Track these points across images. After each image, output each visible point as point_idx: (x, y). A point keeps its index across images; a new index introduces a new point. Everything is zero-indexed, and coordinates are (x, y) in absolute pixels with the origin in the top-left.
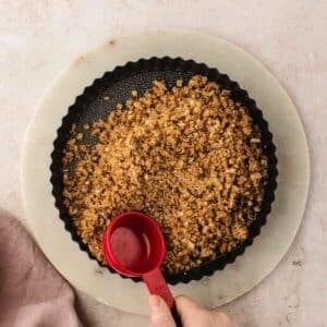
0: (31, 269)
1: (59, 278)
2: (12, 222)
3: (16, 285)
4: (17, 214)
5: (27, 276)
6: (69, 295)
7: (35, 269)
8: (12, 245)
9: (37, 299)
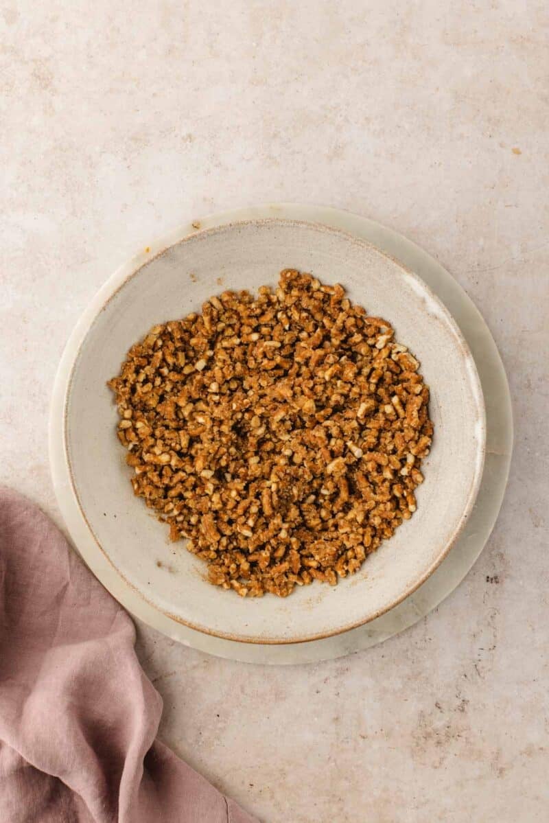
0: (65, 587)
1: (110, 604)
2: (35, 513)
3: (43, 614)
4: (43, 500)
5: (59, 599)
6: (127, 630)
7: (72, 589)
8: (35, 549)
9: (74, 637)
